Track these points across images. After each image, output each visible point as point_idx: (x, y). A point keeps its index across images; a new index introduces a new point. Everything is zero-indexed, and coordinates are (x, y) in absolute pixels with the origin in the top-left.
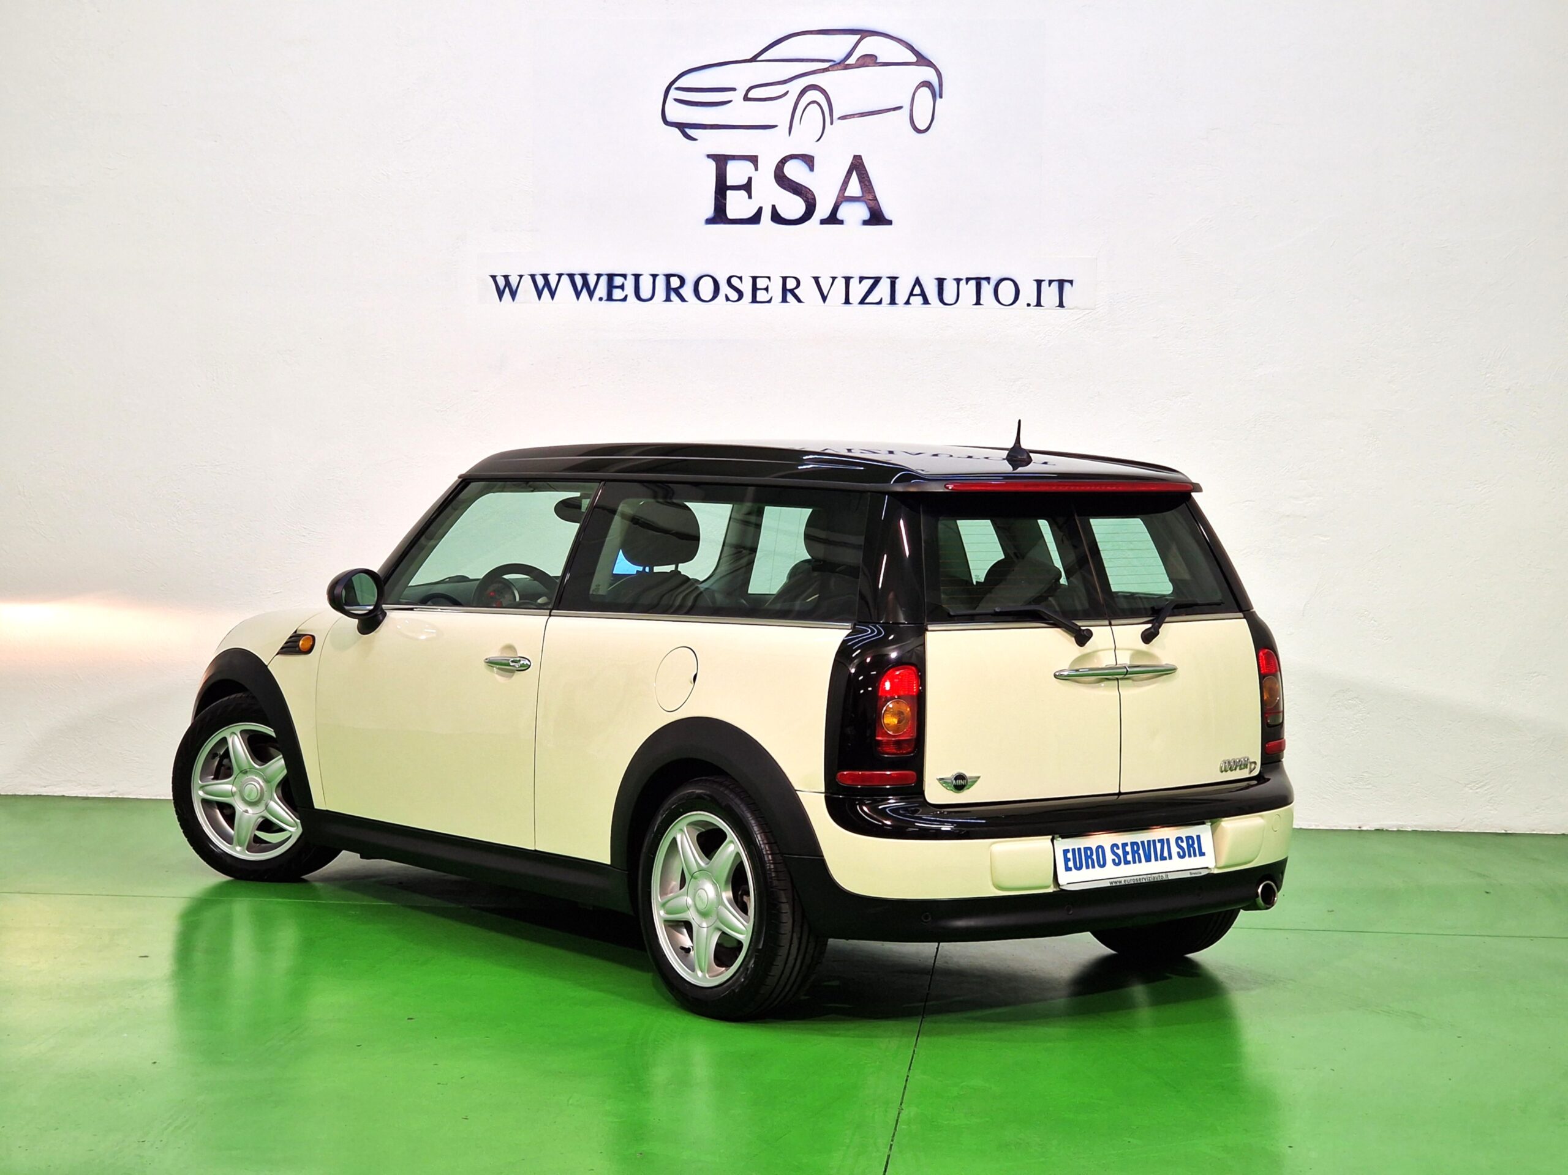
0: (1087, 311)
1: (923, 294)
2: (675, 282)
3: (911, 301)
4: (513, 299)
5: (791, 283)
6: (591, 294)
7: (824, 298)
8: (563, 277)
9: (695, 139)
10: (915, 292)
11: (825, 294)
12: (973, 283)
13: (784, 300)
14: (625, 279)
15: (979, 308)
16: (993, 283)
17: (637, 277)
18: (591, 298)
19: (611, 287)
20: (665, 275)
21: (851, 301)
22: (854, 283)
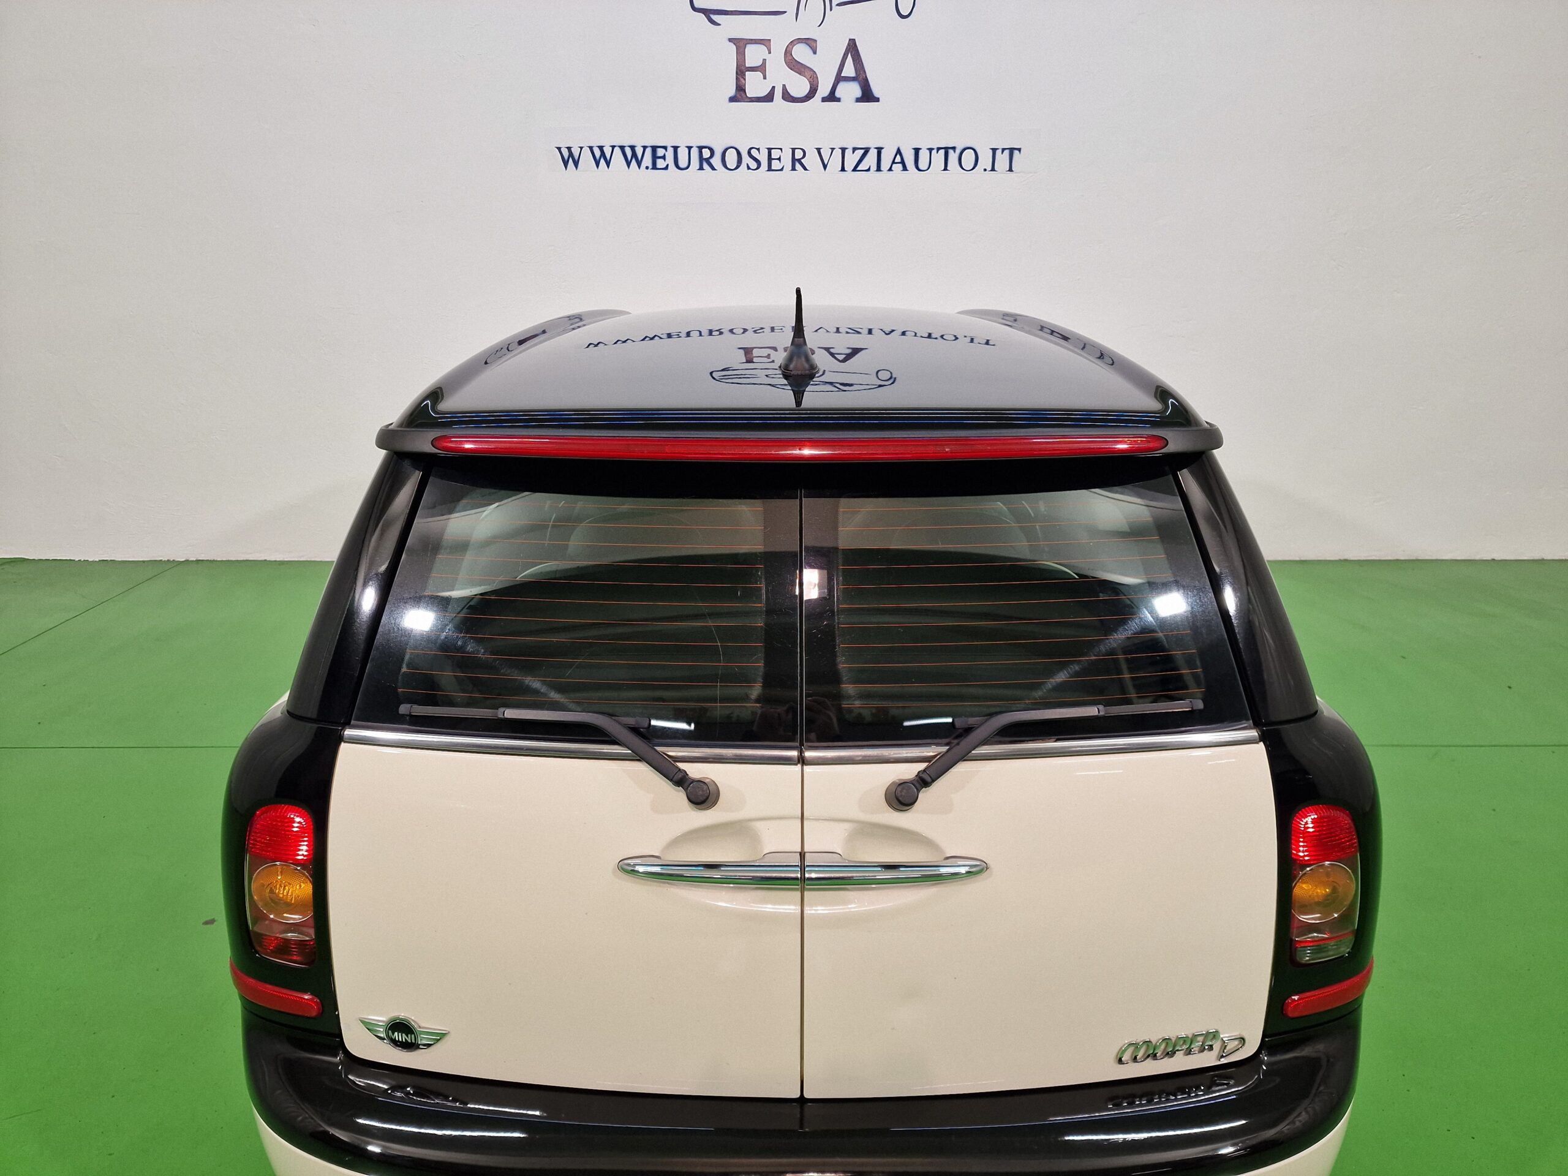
0: (1031, 174)
1: (903, 162)
2: (706, 153)
3: (893, 169)
4: (577, 168)
5: (799, 154)
6: (639, 164)
7: (825, 167)
8: (616, 148)
9: (719, 25)
10: (896, 161)
11: (826, 163)
12: (942, 152)
13: (794, 169)
14: (666, 150)
15: (945, 173)
16: (958, 151)
17: (676, 148)
18: (639, 167)
19: (655, 157)
20: (698, 147)
21: (846, 169)
22: (848, 153)
